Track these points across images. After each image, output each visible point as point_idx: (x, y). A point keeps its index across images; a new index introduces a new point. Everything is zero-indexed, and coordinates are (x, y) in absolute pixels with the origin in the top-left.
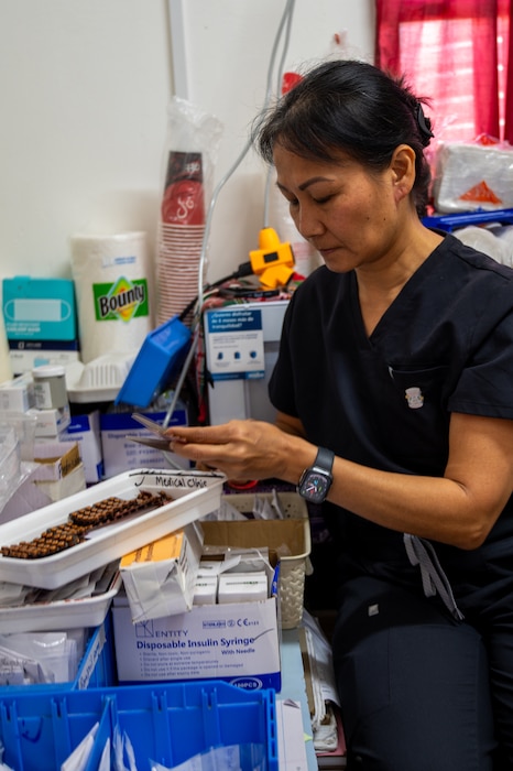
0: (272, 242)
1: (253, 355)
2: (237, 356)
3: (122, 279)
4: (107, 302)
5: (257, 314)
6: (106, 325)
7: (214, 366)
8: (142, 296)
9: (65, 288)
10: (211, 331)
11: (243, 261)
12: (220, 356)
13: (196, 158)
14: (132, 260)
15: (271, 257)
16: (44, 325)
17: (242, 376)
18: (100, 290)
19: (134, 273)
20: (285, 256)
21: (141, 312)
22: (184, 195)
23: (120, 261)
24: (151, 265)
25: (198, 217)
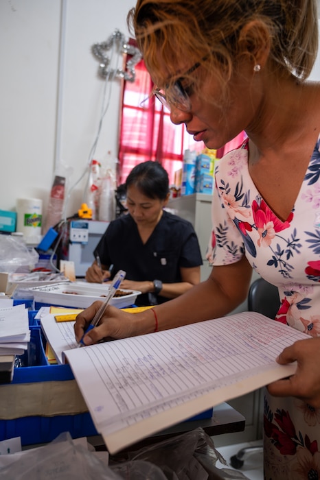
0: (86, 208)
1: (85, 237)
2: (80, 236)
3: (35, 214)
4: (28, 220)
5: (87, 224)
6: (28, 228)
7: (72, 239)
8: (41, 221)
9: (14, 215)
10: (73, 227)
11: (75, 212)
12: (74, 236)
13: (64, 179)
14: (38, 208)
15: (85, 212)
16: (5, 226)
17: (80, 243)
18: (27, 216)
19: (38, 212)
20: (89, 212)
21: (39, 225)
22: (59, 189)
23: (35, 207)
24: (43, 210)
25: (62, 197)
